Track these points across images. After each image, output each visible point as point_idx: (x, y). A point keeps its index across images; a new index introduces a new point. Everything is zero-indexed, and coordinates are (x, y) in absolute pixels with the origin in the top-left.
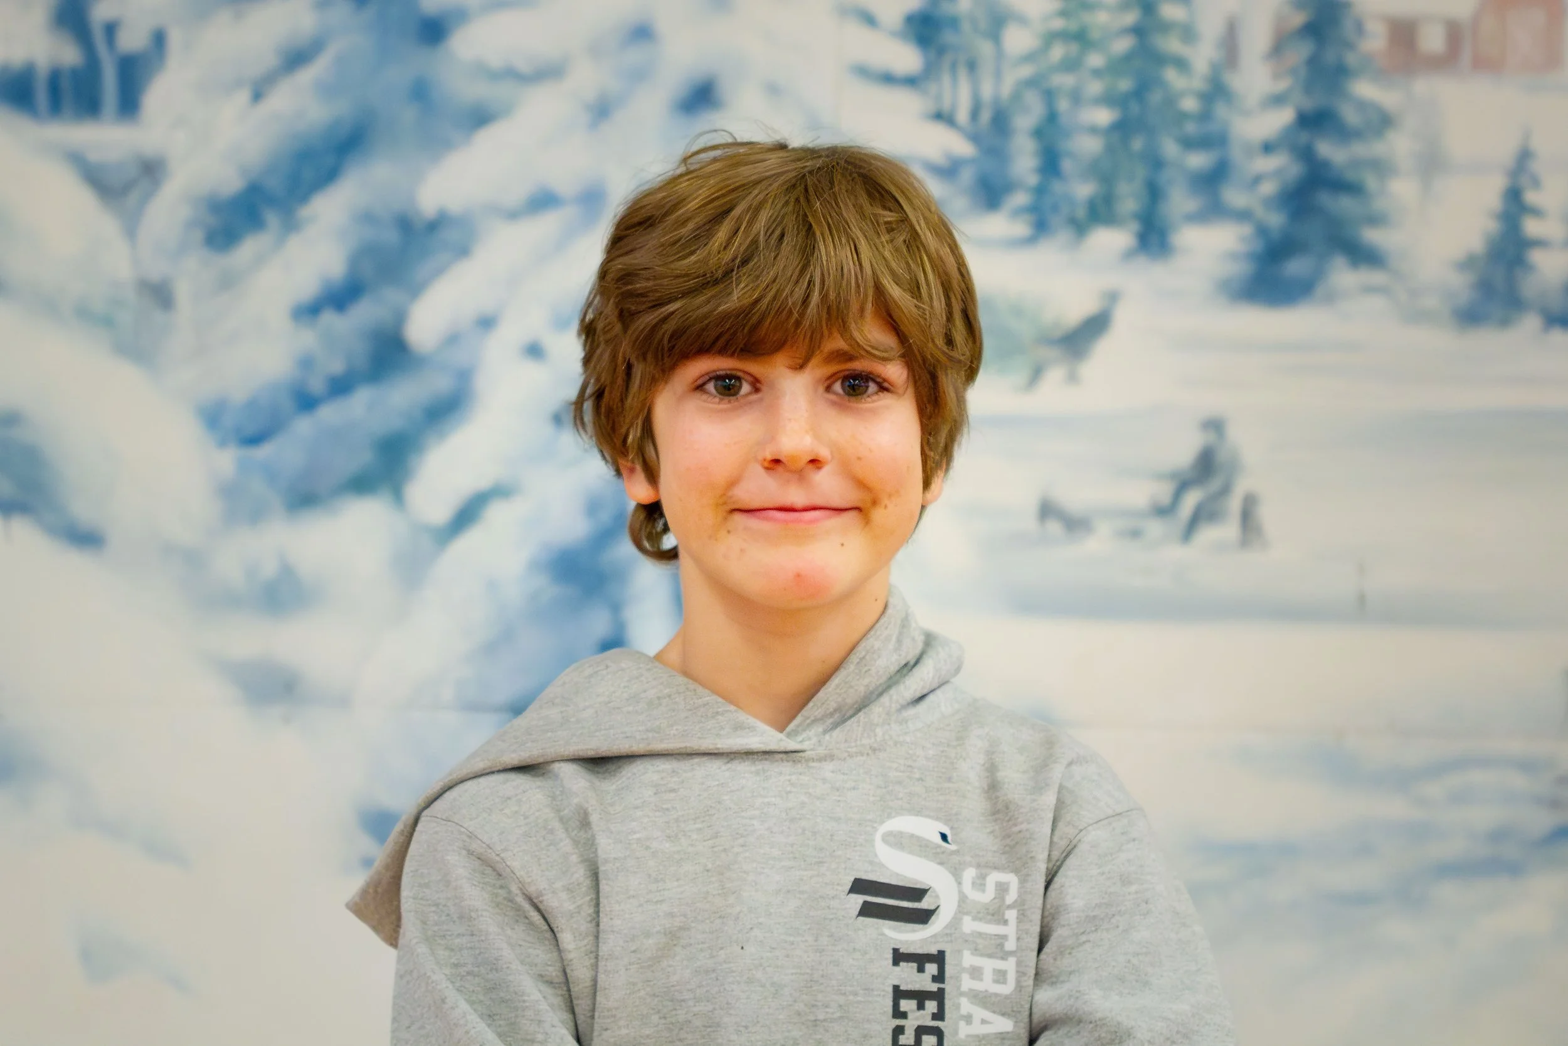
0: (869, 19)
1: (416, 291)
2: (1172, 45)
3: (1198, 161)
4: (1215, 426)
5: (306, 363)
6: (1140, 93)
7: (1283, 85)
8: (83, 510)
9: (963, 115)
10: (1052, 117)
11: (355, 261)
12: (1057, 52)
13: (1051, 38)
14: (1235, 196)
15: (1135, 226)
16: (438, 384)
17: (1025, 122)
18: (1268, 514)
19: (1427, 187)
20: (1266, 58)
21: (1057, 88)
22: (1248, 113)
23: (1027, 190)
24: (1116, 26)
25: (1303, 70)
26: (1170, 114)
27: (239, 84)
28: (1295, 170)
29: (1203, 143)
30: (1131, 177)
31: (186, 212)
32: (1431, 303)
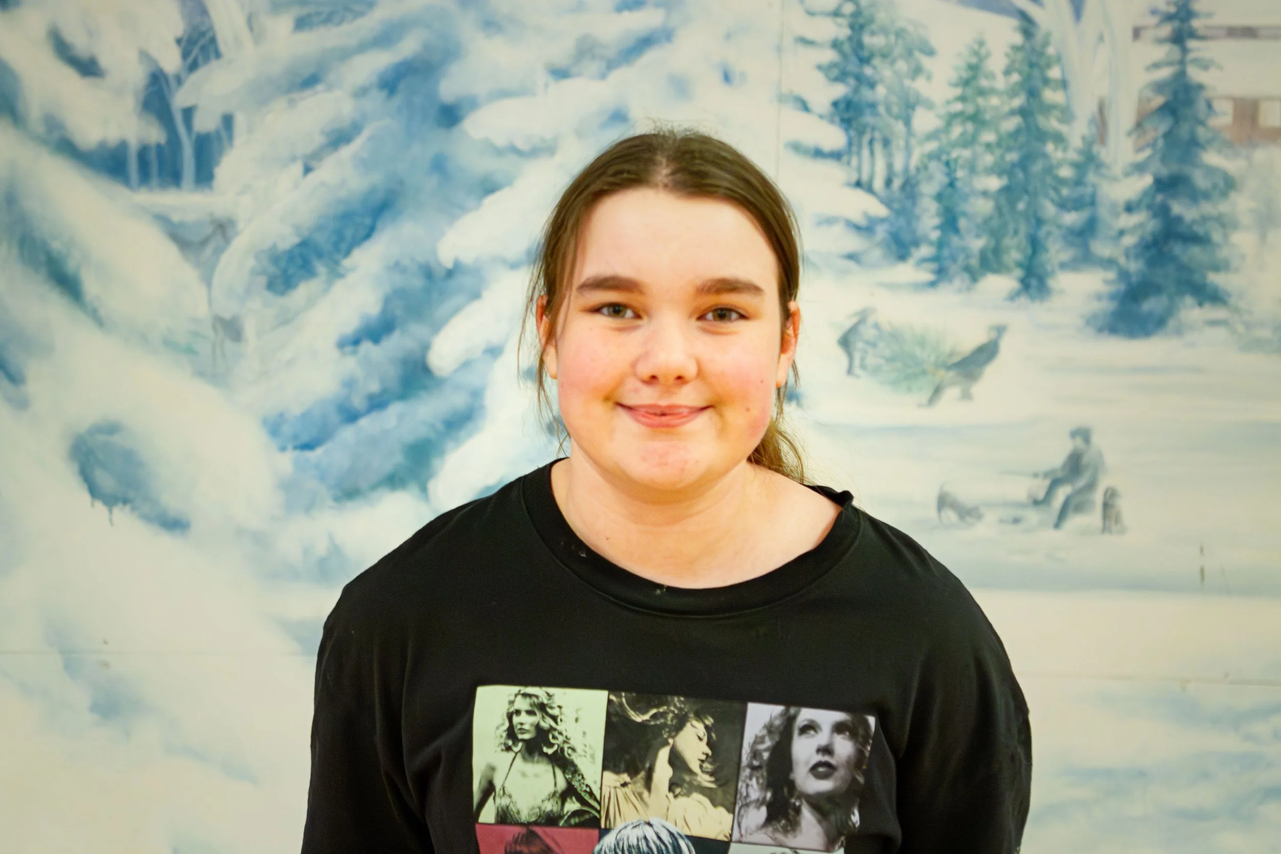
0: (805, 107)
1: (437, 328)
2: (1053, 123)
3: (1071, 218)
4: (1083, 434)
5: (349, 384)
6: (1024, 164)
7: (1142, 156)
8: (171, 502)
9: (878, 184)
10: (951, 184)
11: (387, 301)
12: (957, 130)
13: (952, 118)
14: (1102, 248)
15: (1019, 273)
16: (457, 401)
17: (928, 189)
18: (1123, 505)
19: (1263, 237)
20: (1129, 134)
21: (956, 160)
22: (1115, 179)
23: (931, 243)
24: (1006, 108)
25: (1161, 143)
26: (1049, 180)
27: (293, 159)
28: (1153, 225)
29: (1077, 204)
30: (1016, 232)
31: (251, 262)
32: (1265, 333)
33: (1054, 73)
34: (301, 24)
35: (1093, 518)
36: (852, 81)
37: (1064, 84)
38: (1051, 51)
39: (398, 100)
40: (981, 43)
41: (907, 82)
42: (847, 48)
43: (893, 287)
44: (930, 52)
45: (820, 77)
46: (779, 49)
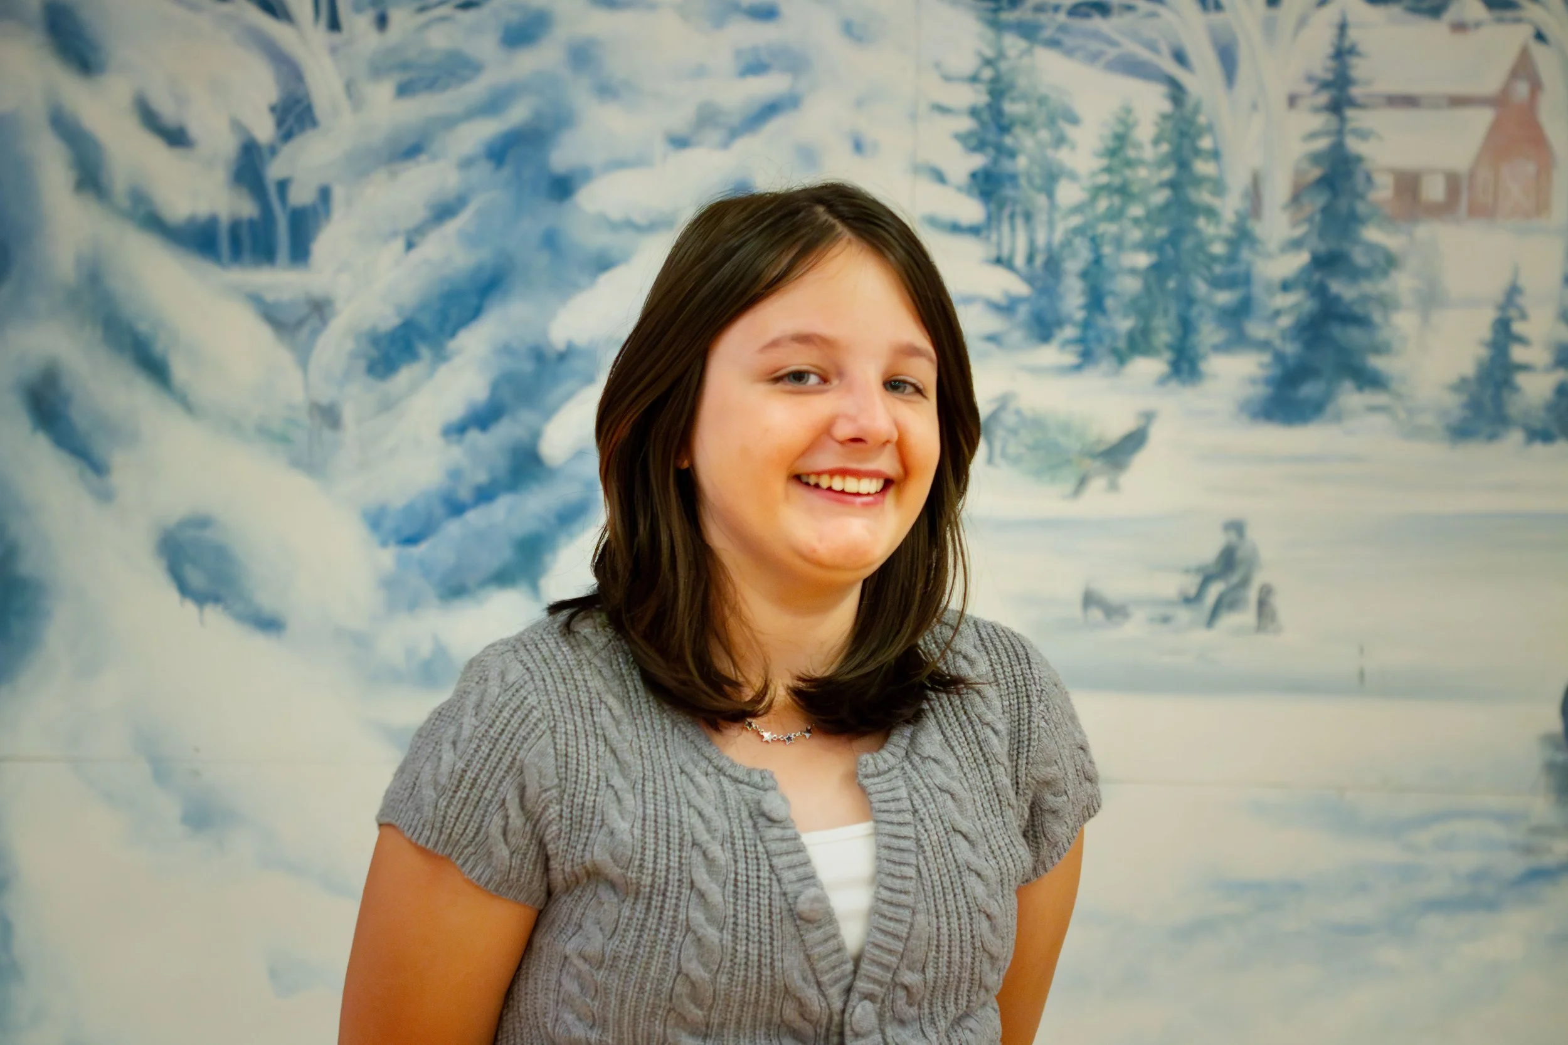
0: (939, 177)
1: (548, 414)
2: (1204, 197)
3: (1224, 298)
4: (1237, 527)
5: (455, 474)
6: (1174, 239)
7: (1299, 232)
8: (267, 601)
9: (1020, 261)
10: (1097, 261)
11: (495, 387)
12: (1103, 204)
13: (1097, 191)
14: (1257, 329)
15: (1168, 355)
16: (570, 492)
17: (1073, 266)
19: (1425, 319)
20: (1285, 207)
21: (1102, 235)
22: (1269, 256)
23: (1075, 324)
24: (1155, 181)
25: (1318, 218)
26: (1201, 257)
27: (394, 234)
28: (1310, 305)
29: (1229, 282)
30: (1166, 312)
31: (349, 345)
32: (1427, 420)
33: (1206, 143)
34: (404, 90)
35: (1247, 617)
36: (991, 151)
37: (1215, 155)
38: (1202, 120)
39: (507, 171)
40: (1128, 111)
41: (1050, 153)
42: (986, 116)
43: (1036, 371)
44: (1074, 120)
45: (957, 147)
46: (913, 117)
